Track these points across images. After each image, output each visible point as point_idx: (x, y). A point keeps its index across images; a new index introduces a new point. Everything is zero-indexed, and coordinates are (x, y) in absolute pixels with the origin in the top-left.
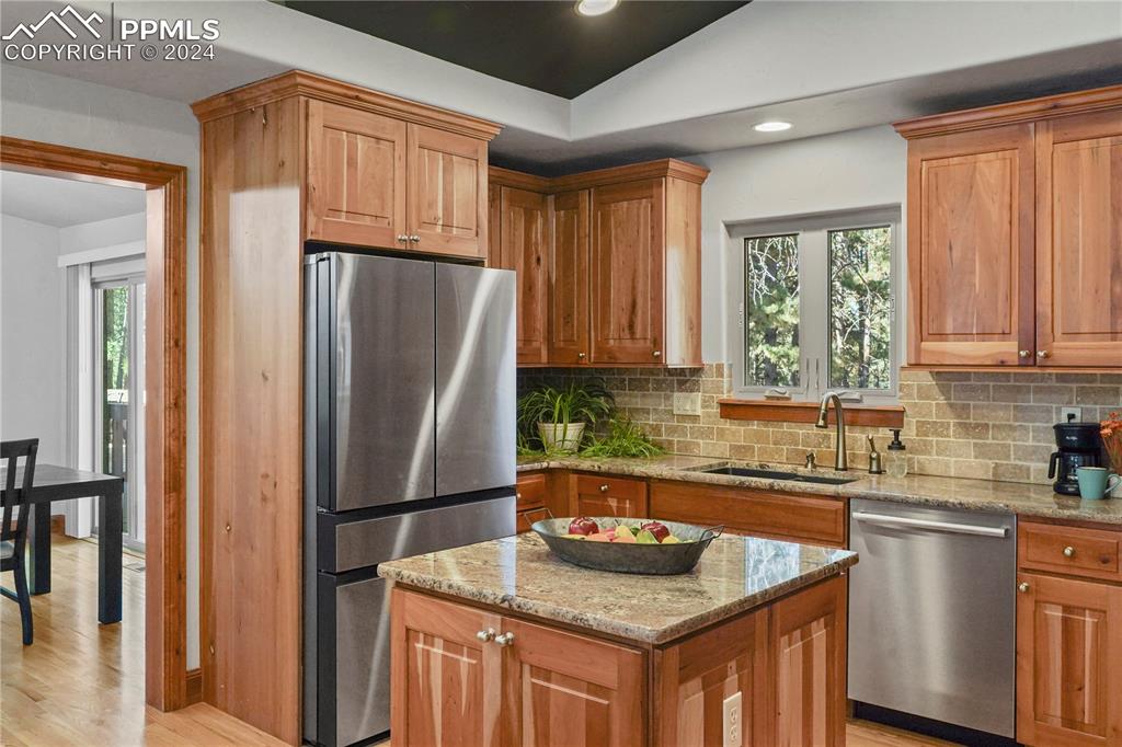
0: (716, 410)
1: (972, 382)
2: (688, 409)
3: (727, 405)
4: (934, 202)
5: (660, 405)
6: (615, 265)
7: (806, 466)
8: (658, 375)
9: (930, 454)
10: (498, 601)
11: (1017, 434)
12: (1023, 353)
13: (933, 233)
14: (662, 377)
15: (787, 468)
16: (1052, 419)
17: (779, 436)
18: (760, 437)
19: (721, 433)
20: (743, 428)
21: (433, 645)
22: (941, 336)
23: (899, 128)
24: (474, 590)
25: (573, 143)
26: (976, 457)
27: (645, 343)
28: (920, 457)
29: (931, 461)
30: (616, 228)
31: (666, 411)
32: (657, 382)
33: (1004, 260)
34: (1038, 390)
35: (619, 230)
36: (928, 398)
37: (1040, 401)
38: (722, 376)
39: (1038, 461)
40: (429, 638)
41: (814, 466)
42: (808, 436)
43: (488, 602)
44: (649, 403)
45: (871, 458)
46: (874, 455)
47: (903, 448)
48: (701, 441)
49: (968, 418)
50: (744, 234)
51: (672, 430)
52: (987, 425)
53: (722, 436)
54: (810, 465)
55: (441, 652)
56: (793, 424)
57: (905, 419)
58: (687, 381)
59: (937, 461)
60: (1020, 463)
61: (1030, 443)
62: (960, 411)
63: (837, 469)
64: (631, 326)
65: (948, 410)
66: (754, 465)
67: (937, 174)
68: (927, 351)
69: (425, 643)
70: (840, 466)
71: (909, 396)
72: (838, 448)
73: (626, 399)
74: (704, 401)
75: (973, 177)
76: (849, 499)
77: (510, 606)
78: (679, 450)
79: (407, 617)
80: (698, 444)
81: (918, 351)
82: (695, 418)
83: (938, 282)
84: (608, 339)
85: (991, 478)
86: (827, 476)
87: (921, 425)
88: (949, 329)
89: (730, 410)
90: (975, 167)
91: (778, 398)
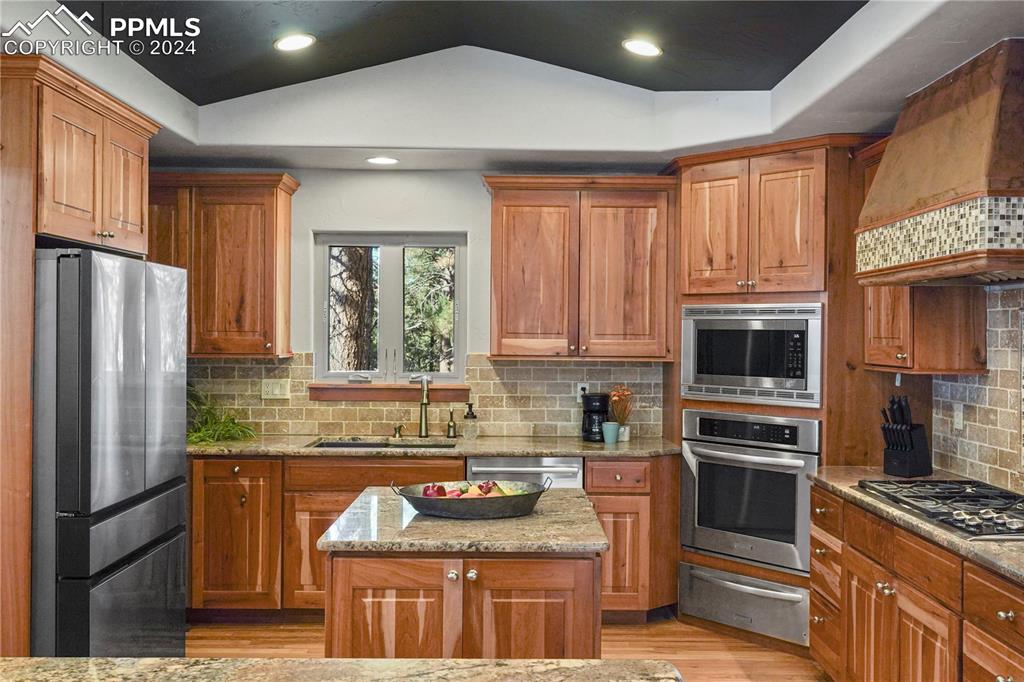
0: (305, 393)
1: (519, 367)
2: (277, 393)
3: (316, 389)
4: (512, 237)
5: (246, 390)
6: (221, 263)
7: (394, 436)
8: (244, 363)
9: (489, 420)
10: (464, 548)
11: (548, 403)
12: (572, 348)
13: (511, 259)
14: (249, 365)
15: (377, 439)
16: (571, 391)
17: (366, 413)
18: (346, 415)
19: (310, 413)
20: (331, 408)
21: (383, 597)
22: (516, 334)
23: (488, 180)
24: (439, 543)
25: (199, 147)
26: (522, 421)
27: (254, 336)
28: (482, 423)
29: (488, 425)
30: (222, 227)
31: (253, 396)
32: (244, 370)
33: (559, 284)
34: (564, 371)
35: (225, 230)
36: (487, 379)
37: (564, 379)
38: (311, 364)
39: (563, 420)
40: (379, 591)
41: (401, 436)
42: (391, 412)
43: (454, 550)
44: (234, 390)
45: (449, 426)
46: (452, 424)
47: (475, 417)
48: (290, 422)
49: (516, 392)
50: (327, 243)
51: (262, 413)
52: (529, 397)
53: (312, 415)
54: (397, 435)
55: (394, 600)
56: (378, 403)
57: (471, 395)
58: (275, 369)
59: (494, 425)
60: (550, 423)
61: (558, 408)
62: (511, 388)
63: (420, 436)
64: (239, 320)
65: (502, 387)
66: (347, 439)
67: (514, 218)
68: (506, 346)
69: (374, 596)
70: (423, 434)
71: (474, 377)
72: (421, 420)
73: (209, 386)
74: (293, 386)
75: (539, 223)
76: (466, 458)
77: (477, 549)
78: (266, 430)
79: (354, 579)
80: (287, 425)
81: (500, 344)
82: (285, 401)
83: (514, 295)
84: (211, 331)
85: (531, 434)
86: (415, 443)
87: (482, 399)
88: (521, 329)
89: (318, 393)
90: (540, 216)
91: (360, 382)
